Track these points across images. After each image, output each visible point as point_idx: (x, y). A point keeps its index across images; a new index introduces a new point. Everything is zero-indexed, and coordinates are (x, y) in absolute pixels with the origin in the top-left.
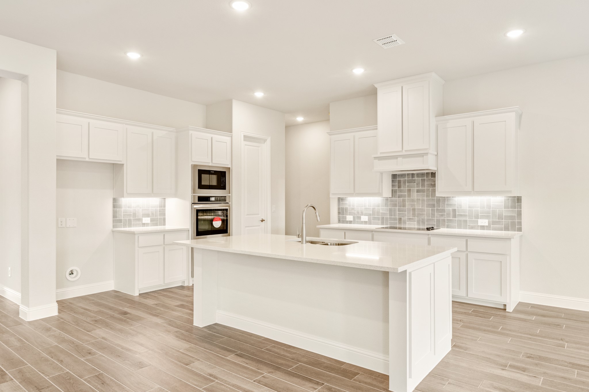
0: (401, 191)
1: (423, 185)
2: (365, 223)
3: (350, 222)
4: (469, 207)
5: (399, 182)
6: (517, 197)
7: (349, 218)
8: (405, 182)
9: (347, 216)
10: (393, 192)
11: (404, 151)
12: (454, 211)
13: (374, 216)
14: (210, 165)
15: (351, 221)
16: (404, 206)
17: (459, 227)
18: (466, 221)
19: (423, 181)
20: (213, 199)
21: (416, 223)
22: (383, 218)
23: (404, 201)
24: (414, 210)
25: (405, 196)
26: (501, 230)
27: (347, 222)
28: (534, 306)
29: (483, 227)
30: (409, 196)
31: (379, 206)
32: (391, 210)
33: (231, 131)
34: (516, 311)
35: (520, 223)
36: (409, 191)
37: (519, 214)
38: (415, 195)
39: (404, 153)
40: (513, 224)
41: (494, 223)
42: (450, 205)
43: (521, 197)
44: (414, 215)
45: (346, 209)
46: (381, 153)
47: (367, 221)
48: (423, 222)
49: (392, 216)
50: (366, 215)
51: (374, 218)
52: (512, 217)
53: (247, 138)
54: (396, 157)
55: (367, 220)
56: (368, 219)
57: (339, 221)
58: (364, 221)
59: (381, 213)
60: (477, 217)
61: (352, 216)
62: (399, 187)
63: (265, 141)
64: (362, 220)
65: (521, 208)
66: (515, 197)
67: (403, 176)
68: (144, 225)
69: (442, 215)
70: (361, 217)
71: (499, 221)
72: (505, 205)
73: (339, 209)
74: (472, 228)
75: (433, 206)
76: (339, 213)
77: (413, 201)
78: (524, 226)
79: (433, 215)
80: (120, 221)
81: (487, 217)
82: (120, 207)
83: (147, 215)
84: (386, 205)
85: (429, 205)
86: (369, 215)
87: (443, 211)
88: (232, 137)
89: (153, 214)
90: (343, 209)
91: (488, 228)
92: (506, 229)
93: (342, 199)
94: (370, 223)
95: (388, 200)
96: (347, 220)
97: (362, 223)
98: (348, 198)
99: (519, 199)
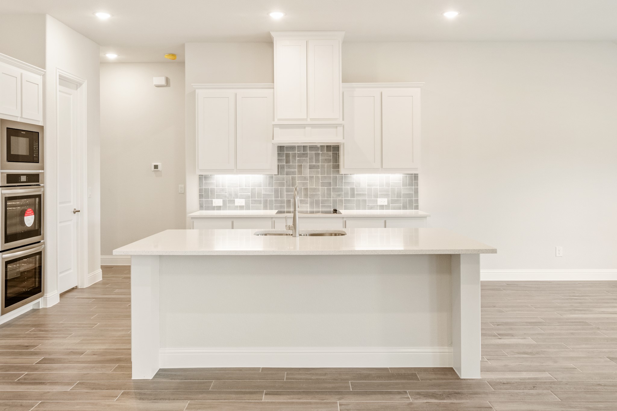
0: (289, 167)
1: (317, 161)
2: (241, 208)
3: (219, 208)
4: (368, 185)
5: (288, 156)
6: (415, 174)
7: (217, 202)
8: (294, 156)
9: (213, 200)
10: (280, 168)
11: (308, 119)
12: (353, 190)
13: (253, 199)
14: (19, 120)
15: (220, 207)
16: (293, 185)
17: (358, 208)
18: (365, 201)
19: (317, 155)
20: (23, 179)
21: (308, 205)
22: (266, 202)
23: (293, 179)
24: (306, 189)
25: (294, 173)
26: (400, 209)
27: (213, 208)
29: (382, 207)
30: (300, 172)
31: (260, 186)
32: (276, 191)
33: (43, 66)
35: (417, 201)
36: (300, 166)
37: (416, 191)
38: (307, 172)
39: (309, 122)
40: (411, 202)
41: (393, 202)
42: (348, 183)
43: (418, 174)
44: (306, 195)
45: (212, 191)
47: (244, 206)
48: (317, 202)
49: (278, 197)
50: (241, 197)
51: (255, 202)
52: (409, 195)
53: (63, 80)
54: (303, 126)
55: (244, 204)
56: (246, 203)
57: (201, 207)
58: (240, 206)
59: (263, 194)
60: (376, 196)
61: (222, 200)
62: (288, 161)
63: (78, 85)
64: (236, 204)
65: (418, 186)
66: (412, 174)
67: (292, 148)
69: (339, 195)
70: (235, 200)
71: (398, 200)
72: (403, 182)
73: (200, 190)
74: (371, 208)
75: (330, 184)
76: (201, 196)
77: (305, 178)
78: (421, 203)
79: (329, 195)
81: (386, 196)
84: (270, 184)
85: (323, 184)
86: (247, 197)
87: (341, 190)
88: (44, 76)
90: (206, 190)
91: (387, 207)
92: (405, 208)
93: (206, 177)
94: (248, 207)
95: (272, 177)
96: (214, 205)
97: (236, 208)
98: (216, 176)
99: (416, 177)
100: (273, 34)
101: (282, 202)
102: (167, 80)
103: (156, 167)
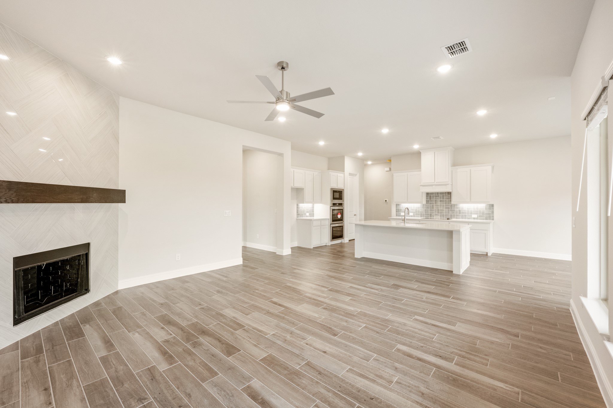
0: (431, 201)
1: (443, 198)
2: (412, 216)
4: (467, 209)
5: (430, 196)
8: (433, 196)
9: (401, 213)
10: (427, 201)
11: (435, 182)
12: (460, 211)
13: (416, 213)
14: (336, 188)
15: (403, 216)
16: (433, 208)
17: (462, 218)
18: (466, 216)
19: (443, 196)
20: (337, 204)
22: (421, 214)
23: (433, 206)
24: (438, 210)
25: (433, 203)
26: (484, 219)
28: (500, 254)
29: (474, 218)
30: (436, 203)
31: (419, 208)
32: (426, 210)
33: (344, 171)
34: (492, 255)
35: (493, 217)
36: (436, 201)
37: (493, 212)
38: (439, 203)
39: (435, 183)
40: (490, 217)
41: (480, 216)
42: (458, 208)
43: (494, 204)
44: (438, 212)
45: (401, 210)
46: (423, 183)
48: (443, 216)
49: (426, 213)
51: (417, 214)
52: (489, 214)
53: (350, 174)
54: (432, 185)
55: (412, 215)
57: (397, 216)
59: (420, 211)
60: (471, 213)
61: (404, 213)
62: (430, 199)
63: (356, 175)
65: (493, 209)
66: (491, 204)
67: (432, 193)
68: (307, 216)
69: (453, 213)
70: (409, 213)
71: (483, 215)
72: (485, 208)
73: (396, 209)
74: (469, 219)
75: (449, 208)
76: (397, 211)
77: (438, 206)
78: (495, 217)
79: (449, 213)
80: (299, 214)
81: (477, 214)
82: (299, 208)
83: (308, 212)
84: (423, 207)
85: (446, 208)
86: (413, 212)
87: (454, 210)
88: (344, 174)
89: (310, 211)
90: (399, 209)
91: (477, 219)
92: (486, 219)
93: (399, 205)
94: (415, 216)
95: (424, 205)
96: (401, 215)
97: (410, 216)
98: (402, 204)
99: (493, 206)
100: (420, 151)
101: (428, 215)
102: (390, 169)
103: (386, 201)
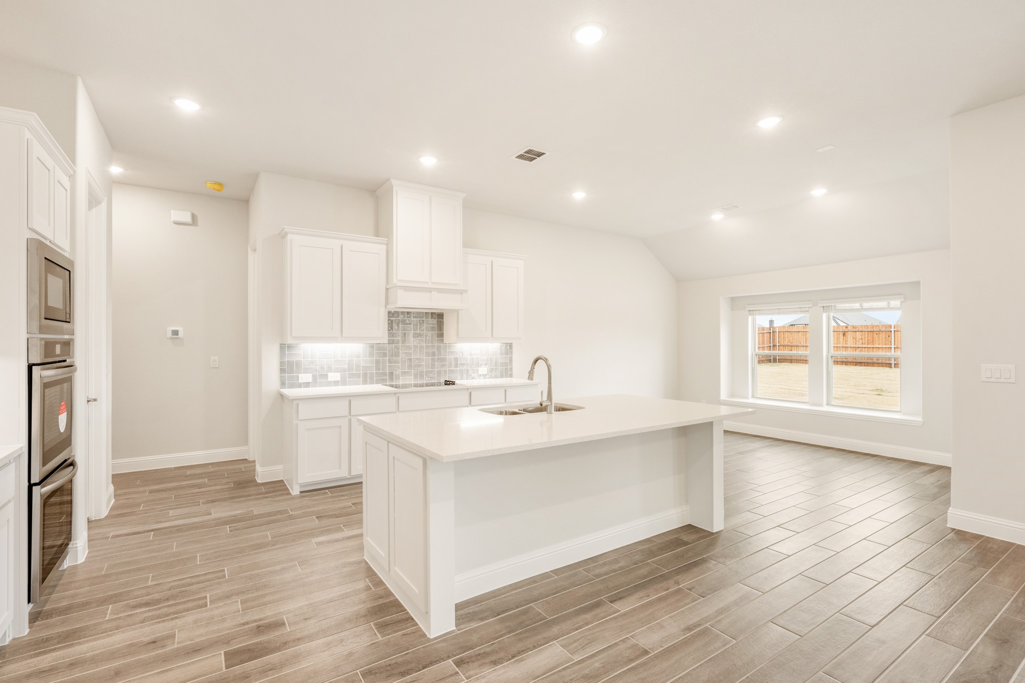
1: (422, 328)
2: (336, 383)
3: (307, 385)
4: (470, 355)
5: (391, 322)
6: (509, 343)
7: (305, 377)
9: (300, 375)
12: (456, 359)
13: (351, 373)
15: (309, 383)
16: (397, 355)
17: (461, 378)
18: (467, 371)
19: (422, 322)
21: (412, 377)
22: (365, 375)
23: (396, 348)
24: (410, 360)
25: (396, 342)
26: (498, 378)
27: (300, 386)
29: (482, 376)
30: (404, 341)
31: (359, 357)
32: (377, 362)
35: (511, 369)
36: (405, 335)
37: (511, 360)
38: (412, 341)
40: (506, 370)
41: (492, 370)
42: (452, 353)
43: (512, 343)
44: (410, 367)
45: (298, 364)
47: (339, 381)
48: (421, 374)
49: (379, 369)
50: (336, 371)
51: (353, 375)
52: (505, 364)
55: (339, 379)
56: (341, 378)
57: (283, 384)
58: (334, 381)
59: (362, 366)
60: (478, 365)
61: (311, 374)
62: (391, 329)
64: (330, 379)
65: (512, 354)
66: (507, 343)
69: (443, 366)
70: (327, 375)
71: (496, 368)
72: (500, 351)
73: (282, 363)
75: (433, 354)
76: (282, 371)
77: (409, 348)
78: (514, 371)
79: (433, 366)
81: (486, 365)
84: (371, 355)
85: (428, 354)
86: (343, 371)
87: (444, 360)
90: (290, 364)
91: (487, 376)
92: (502, 376)
93: (290, 347)
94: (344, 382)
95: (373, 346)
96: (300, 381)
97: (329, 384)
98: (303, 345)
99: (511, 345)
101: (385, 374)
102: (194, 217)
103: (175, 333)
